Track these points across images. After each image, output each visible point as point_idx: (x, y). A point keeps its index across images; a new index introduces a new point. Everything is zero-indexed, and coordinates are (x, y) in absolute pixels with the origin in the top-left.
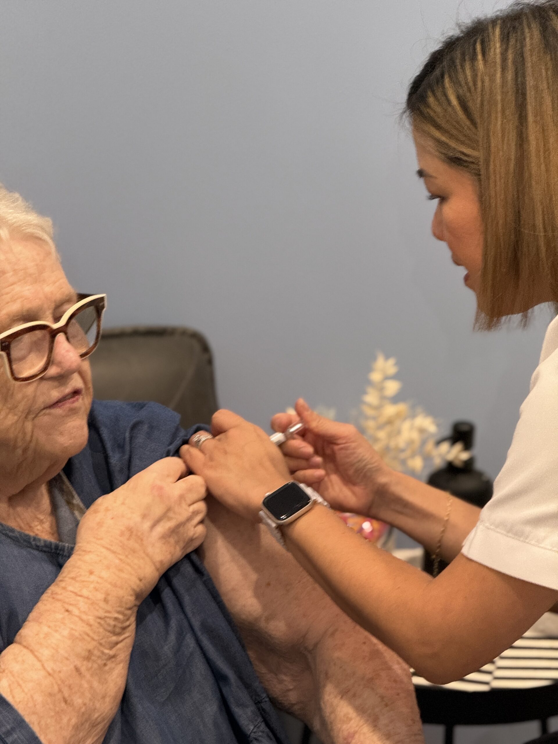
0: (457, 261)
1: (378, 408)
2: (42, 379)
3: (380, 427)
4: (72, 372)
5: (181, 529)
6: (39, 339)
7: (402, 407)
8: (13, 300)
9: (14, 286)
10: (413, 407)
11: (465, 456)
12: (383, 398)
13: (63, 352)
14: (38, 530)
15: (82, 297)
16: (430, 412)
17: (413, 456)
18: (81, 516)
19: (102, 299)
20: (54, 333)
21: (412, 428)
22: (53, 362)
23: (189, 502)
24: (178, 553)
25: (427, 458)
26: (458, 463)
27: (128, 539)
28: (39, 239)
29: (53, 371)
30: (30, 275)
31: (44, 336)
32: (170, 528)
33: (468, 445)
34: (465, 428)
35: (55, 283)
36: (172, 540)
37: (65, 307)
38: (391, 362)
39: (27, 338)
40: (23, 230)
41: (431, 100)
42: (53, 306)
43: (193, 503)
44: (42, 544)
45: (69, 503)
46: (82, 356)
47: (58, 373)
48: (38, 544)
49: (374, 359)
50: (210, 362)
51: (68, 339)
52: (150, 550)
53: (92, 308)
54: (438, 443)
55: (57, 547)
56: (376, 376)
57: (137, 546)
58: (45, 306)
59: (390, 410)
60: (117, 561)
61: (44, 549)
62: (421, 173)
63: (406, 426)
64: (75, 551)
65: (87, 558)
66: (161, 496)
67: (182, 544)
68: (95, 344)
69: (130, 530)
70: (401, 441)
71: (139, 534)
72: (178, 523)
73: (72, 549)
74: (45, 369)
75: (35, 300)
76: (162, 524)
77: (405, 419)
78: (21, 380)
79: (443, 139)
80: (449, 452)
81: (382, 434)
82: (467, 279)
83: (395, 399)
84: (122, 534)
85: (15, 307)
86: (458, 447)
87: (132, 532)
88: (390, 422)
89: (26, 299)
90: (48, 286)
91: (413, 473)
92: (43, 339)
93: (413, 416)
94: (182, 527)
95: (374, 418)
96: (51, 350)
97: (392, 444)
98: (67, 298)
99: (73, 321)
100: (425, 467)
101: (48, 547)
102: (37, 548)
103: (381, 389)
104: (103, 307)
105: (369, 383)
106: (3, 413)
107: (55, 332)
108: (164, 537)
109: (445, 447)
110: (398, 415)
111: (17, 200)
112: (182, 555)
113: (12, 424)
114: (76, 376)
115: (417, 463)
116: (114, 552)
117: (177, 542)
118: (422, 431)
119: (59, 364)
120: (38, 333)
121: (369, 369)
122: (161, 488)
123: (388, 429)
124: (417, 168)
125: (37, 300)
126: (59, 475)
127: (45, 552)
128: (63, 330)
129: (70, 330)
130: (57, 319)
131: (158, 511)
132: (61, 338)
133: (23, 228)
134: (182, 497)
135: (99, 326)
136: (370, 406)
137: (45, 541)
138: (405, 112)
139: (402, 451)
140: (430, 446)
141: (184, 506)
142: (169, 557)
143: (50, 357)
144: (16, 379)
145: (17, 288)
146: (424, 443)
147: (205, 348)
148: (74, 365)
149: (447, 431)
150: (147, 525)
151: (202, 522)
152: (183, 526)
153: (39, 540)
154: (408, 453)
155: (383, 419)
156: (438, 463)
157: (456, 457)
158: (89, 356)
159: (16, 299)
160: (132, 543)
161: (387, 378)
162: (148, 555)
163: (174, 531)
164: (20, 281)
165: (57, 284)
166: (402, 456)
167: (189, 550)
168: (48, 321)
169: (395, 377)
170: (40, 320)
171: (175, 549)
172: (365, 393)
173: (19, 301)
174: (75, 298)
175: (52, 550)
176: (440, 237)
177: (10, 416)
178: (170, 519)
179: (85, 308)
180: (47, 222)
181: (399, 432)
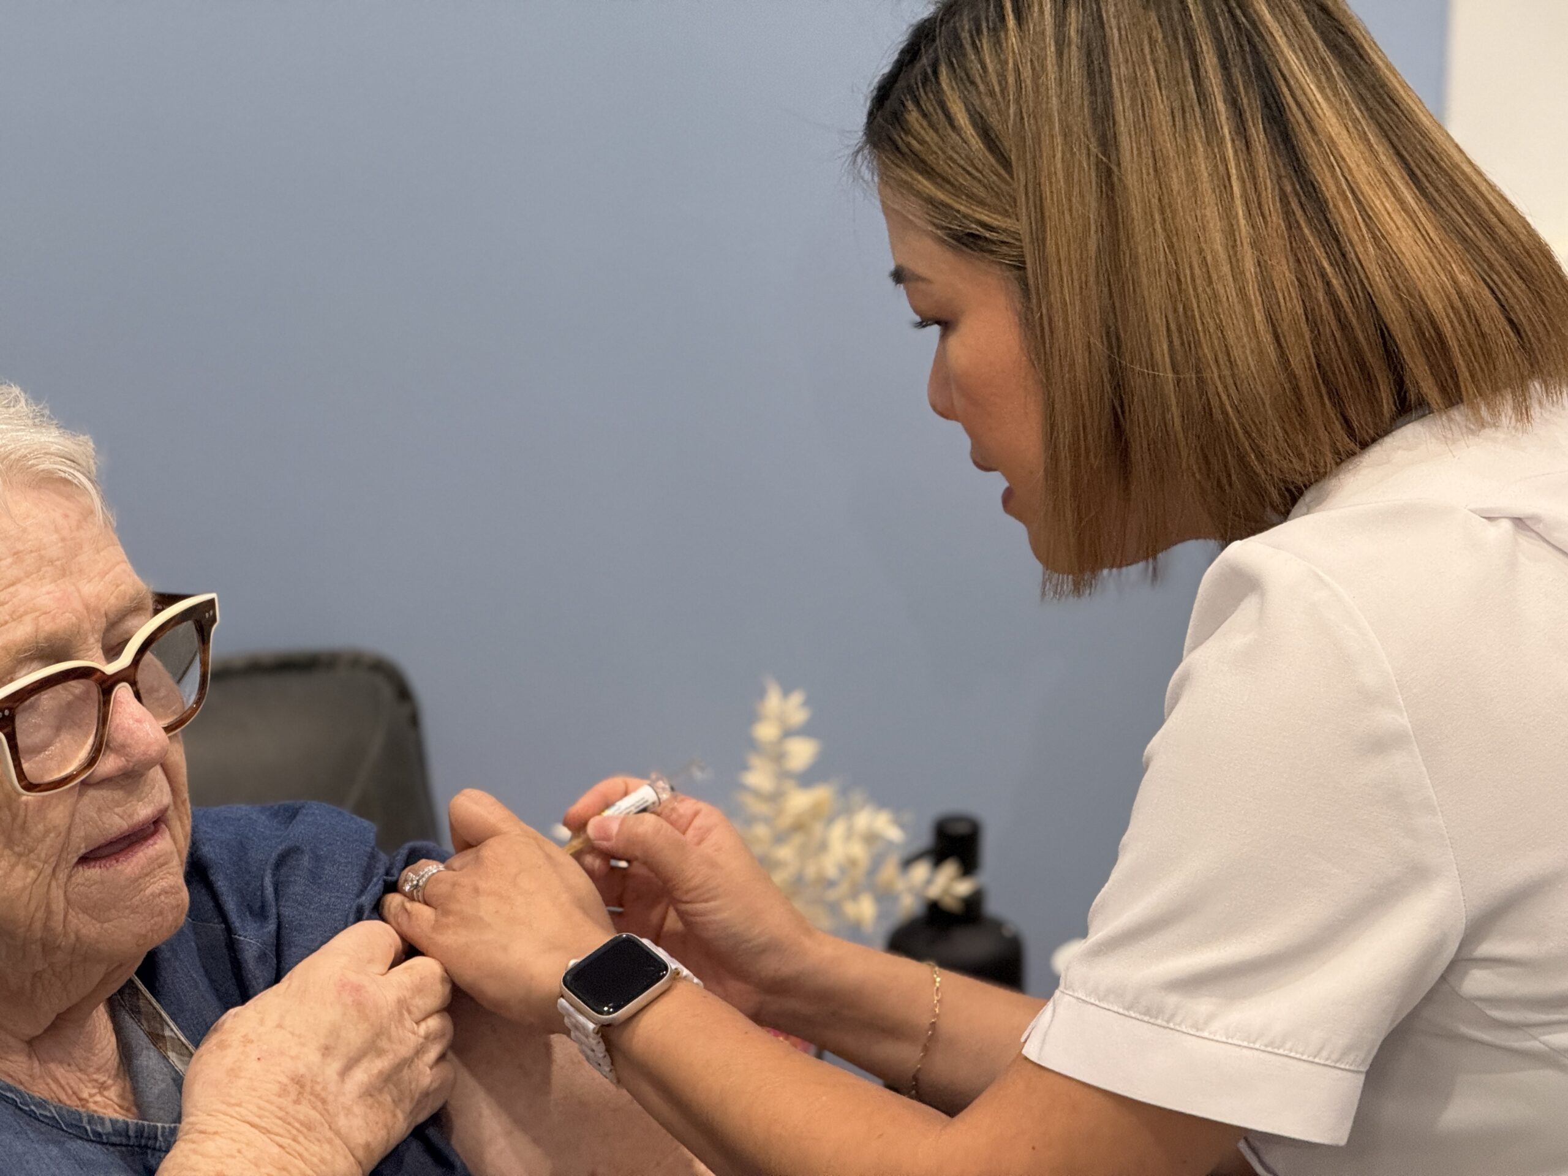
0: (984, 462)
1: (775, 797)
2: (83, 783)
3: (780, 838)
4: (149, 764)
5: (406, 1073)
6: (77, 698)
7: (821, 794)
8: (17, 617)
9: (19, 586)
10: (844, 792)
11: (964, 888)
12: (784, 775)
13: (129, 723)
14: (95, 1103)
15: (165, 600)
16: (881, 801)
17: (854, 895)
18: (187, 1063)
19: (211, 603)
20: (107, 686)
21: (849, 835)
22: (107, 746)
23: (418, 1015)
24: (400, 1125)
25: (884, 897)
26: (950, 903)
27: (297, 1102)
28: (66, 482)
29: (108, 764)
30: (51, 562)
31: (87, 692)
32: (381, 1073)
33: (969, 865)
34: (961, 829)
35: (103, 574)
36: (387, 1098)
37: (130, 623)
38: (796, 699)
39: (47, 699)
40: (33, 465)
41: (913, 116)
42: (102, 623)
43: (424, 1019)
44: (109, 1127)
45: (157, 1038)
46: (168, 729)
47: (120, 769)
48: (99, 1129)
49: (762, 694)
50: (414, 720)
51: (138, 696)
52: (342, 1122)
53: (189, 625)
54: (908, 863)
55: (140, 1132)
56: (766, 732)
57: (314, 1115)
58: (87, 626)
59: (800, 801)
60: (276, 1150)
61: (114, 1139)
62: (899, 276)
63: (838, 831)
64: (180, 1134)
65: (210, 1146)
66: (359, 1006)
67: (408, 1106)
68: (198, 701)
69: (298, 1081)
70: (830, 865)
71: (318, 1088)
72: (397, 1060)
73: (174, 1132)
74: (92, 761)
75: (64, 613)
76: (365, 1064)
77: (830, 820)
78: (42, 787)
79: (941, 196)
80: (929, 882)
81: (785, 853)
82: (1008, 498)
83: (807, 779)
84: (283, 1092)
85: (21, 632)
86: (950, 869)
87: (302, 1087)
88: (799, 826)
89: (45, 613)
90: (89, 582)
91: (854, 932)
92: (83, 698)
93: (847, 811)
94: (406, 1067)
95: (767, 821)
96: (103, 720)
97: (811, 871)
98: (133, 605)
99: (149, 656)
100: (881, 916)
101: (120, 1135)
102: (99, 1139)
103: (779, 757)
104: (213, 620)
105: (753, 745)
106: (4, 864)
107: (109, 683)
108: (369, 1093)
109: (921, 871)
110: (816, 813)
111: (17, 400)
112: (408, 1128)
113: (24, 888)
114: (157, 773)
115: (865, 909)
116: (266, 1131)
117: (396, 1103)
118: (871, 838)
119: (121, 750)
120: (77, 687)
121: (753, 717)
122: (357, 989)
123: (797, 840)
124: (892, 267)
125: (67, 614)
126: (131, 982)
127: (113, 1145)
128: (128, 676)
129: (141, 676)
130: (112, 651)
131: (355, 1036)
132: (123, 692)
133: (30, 463)
134: (403, 1005)
135: (204, 664)
136: (757, 794)
137: (113, 1122)
138: (861, 149)
139: (831, 884)
140: (889, 871)
141: (409, 1023)
142: (383, 1134)
143: (102, 736)
144: (30, 787)
145: (24, 591)
146: (877, 863)
147: (403, 693)
148: (154, 750)
149: (925, 839)
150: (334, 1067)
151: (442, 1058)
152: (409, 1066)
153: (102, 1120)
154: (843, 888)
155: (786, 821)
156: (908, 905)
157: (946, 891)
158: (182, 730)
159: (21, 616)
160: (305, 1111)
161: (788, 733)
162: (338, 1133)
163: (390, 1078)
164: (28, 575)
165: (108, 578)
166: (832, 895)
167: (422, 1118)
168: (91, 658)
169: (805, 731)
170: (77, 659)
171: (395, 1116)
172: (745, 767)
173: (28, 619)
174: (150, 604)
175: (128, 1137)
176: (946, 412)
177: (20, 869)
178: (380, 1053)
179: (173, 626)
180: (82, 446)
181: (823, 847)
